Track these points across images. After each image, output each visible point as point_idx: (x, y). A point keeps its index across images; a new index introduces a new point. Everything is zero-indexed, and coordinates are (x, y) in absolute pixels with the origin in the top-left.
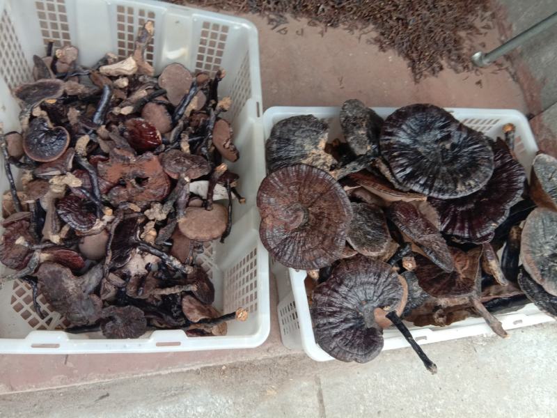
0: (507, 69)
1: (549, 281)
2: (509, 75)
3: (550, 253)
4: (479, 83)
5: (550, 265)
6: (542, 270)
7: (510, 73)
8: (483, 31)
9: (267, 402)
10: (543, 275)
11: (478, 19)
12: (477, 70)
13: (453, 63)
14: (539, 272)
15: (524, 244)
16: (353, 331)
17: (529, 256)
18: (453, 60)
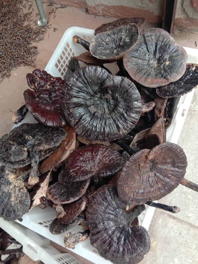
0: (57, 8)
1: (170, 76)
2: (60, 9)
3: (156, 62)
4: (55, 29)
5: (162, 68)
6: (162, 76)
7: (59, 8)
8: (30, 11)
9: (158, 250)
10: (165, 78)
11: (24, 9)
12: (48, 26)
13: (37, 39)
14: (162, 79)
15: (139, 80)
16: (127, 241)
17: (149, 80)
18: (35, 38)
